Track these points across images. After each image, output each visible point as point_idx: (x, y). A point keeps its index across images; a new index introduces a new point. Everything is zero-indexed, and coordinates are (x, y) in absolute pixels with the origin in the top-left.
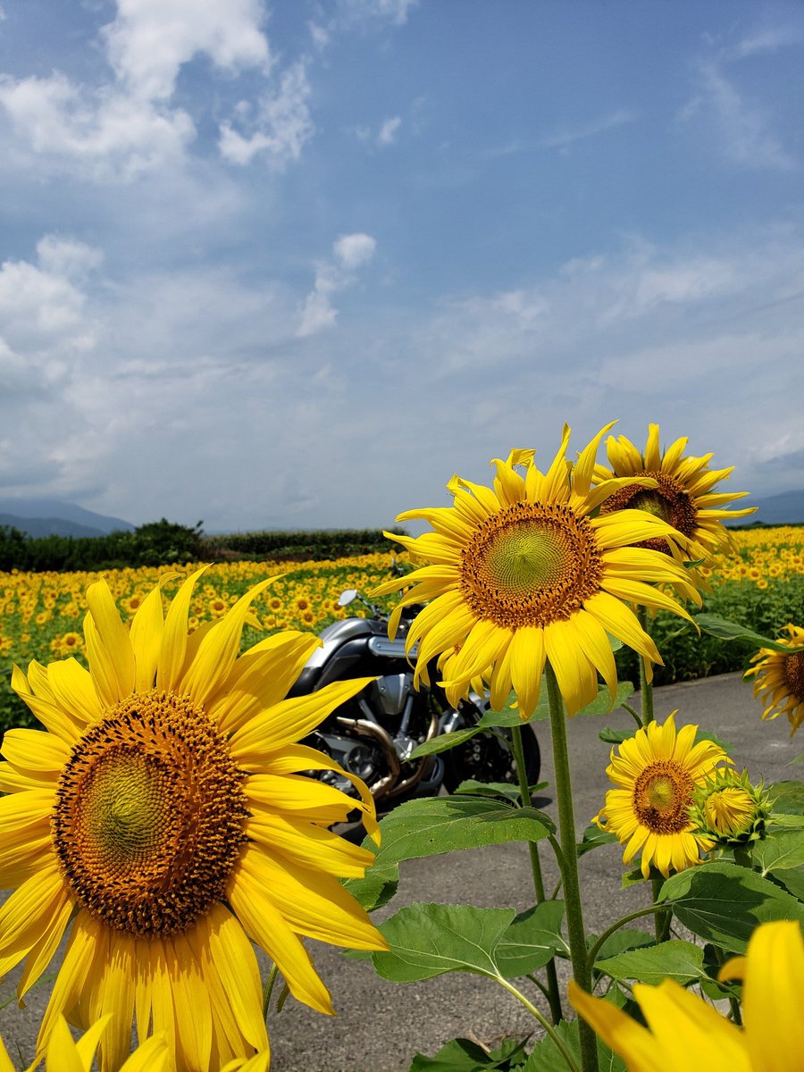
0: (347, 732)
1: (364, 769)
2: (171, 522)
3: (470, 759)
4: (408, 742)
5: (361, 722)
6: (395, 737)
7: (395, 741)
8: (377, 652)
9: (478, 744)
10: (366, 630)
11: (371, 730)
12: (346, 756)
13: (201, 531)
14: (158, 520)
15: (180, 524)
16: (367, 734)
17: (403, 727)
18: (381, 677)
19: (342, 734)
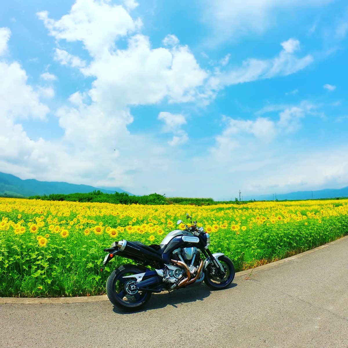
0: (175, 264)
1: (179, 276)
2: (157, 194)
3: (212, 273)
4: (193, 268)
5: (179, 261)
6: (189, 266)
7: (189, 268)
8: (185, 241)
9: (215, 269)
10: (182, 234)
11: (182, 264)
12: (174, 272)
13: (165, 196)
14: (154, 193)
15: (160, 194)
16: (181, 265)
17: (192, 263)
18: (186, 248)
19: (173, 265)
